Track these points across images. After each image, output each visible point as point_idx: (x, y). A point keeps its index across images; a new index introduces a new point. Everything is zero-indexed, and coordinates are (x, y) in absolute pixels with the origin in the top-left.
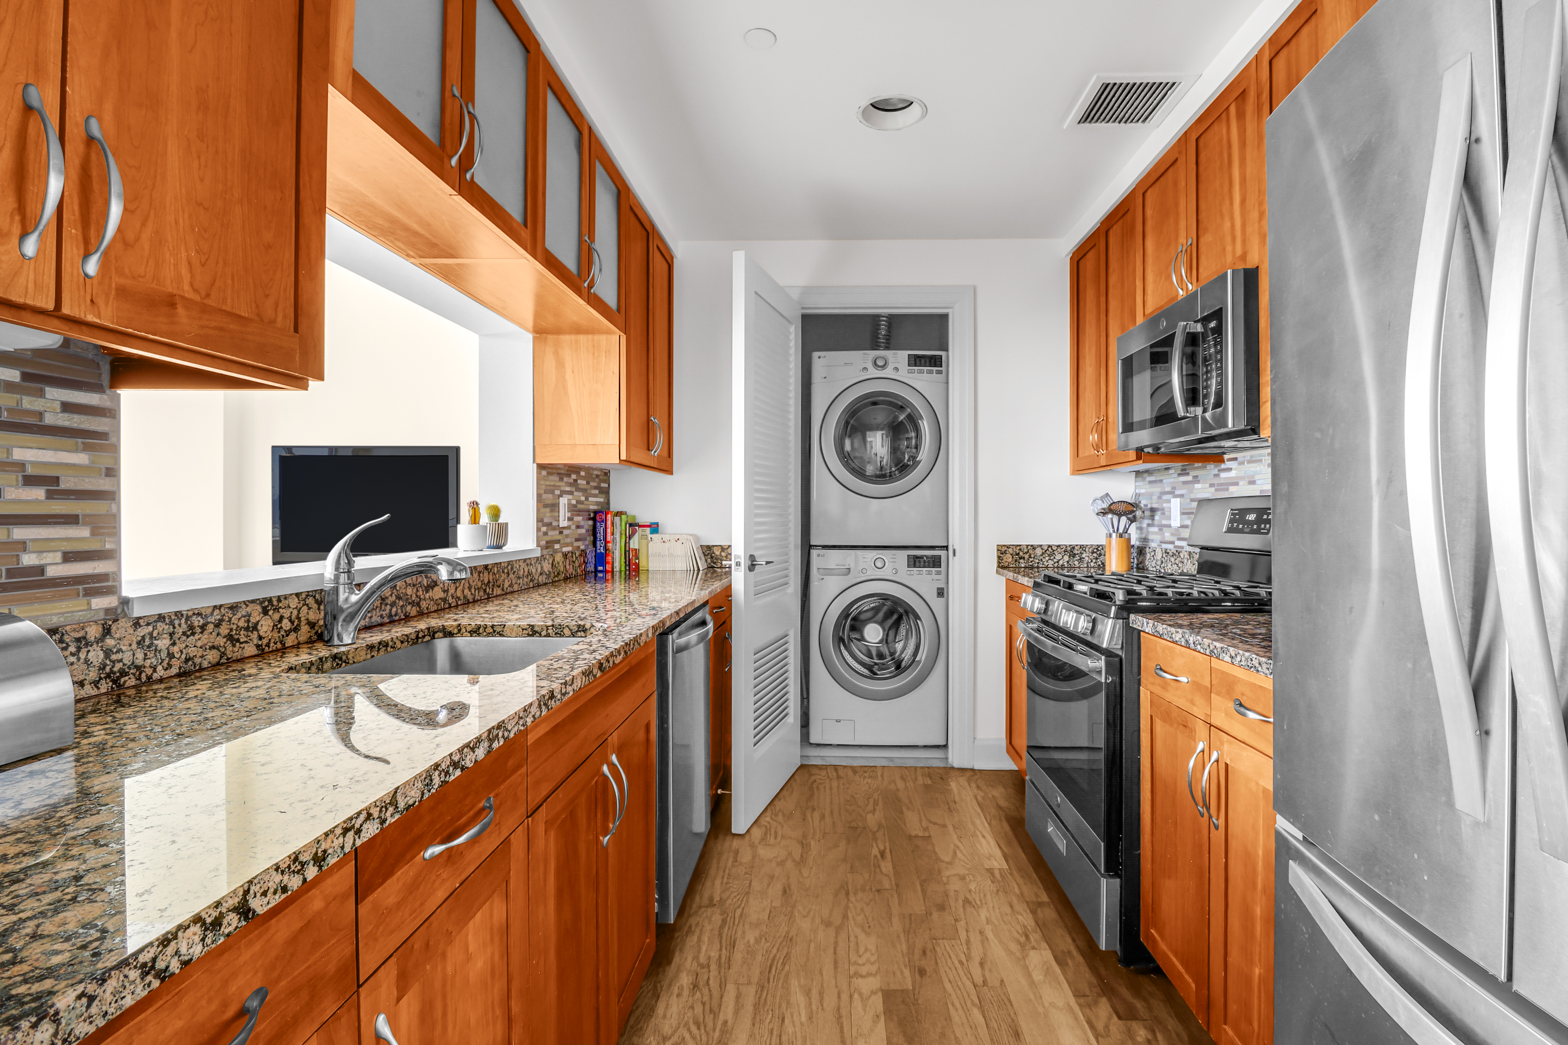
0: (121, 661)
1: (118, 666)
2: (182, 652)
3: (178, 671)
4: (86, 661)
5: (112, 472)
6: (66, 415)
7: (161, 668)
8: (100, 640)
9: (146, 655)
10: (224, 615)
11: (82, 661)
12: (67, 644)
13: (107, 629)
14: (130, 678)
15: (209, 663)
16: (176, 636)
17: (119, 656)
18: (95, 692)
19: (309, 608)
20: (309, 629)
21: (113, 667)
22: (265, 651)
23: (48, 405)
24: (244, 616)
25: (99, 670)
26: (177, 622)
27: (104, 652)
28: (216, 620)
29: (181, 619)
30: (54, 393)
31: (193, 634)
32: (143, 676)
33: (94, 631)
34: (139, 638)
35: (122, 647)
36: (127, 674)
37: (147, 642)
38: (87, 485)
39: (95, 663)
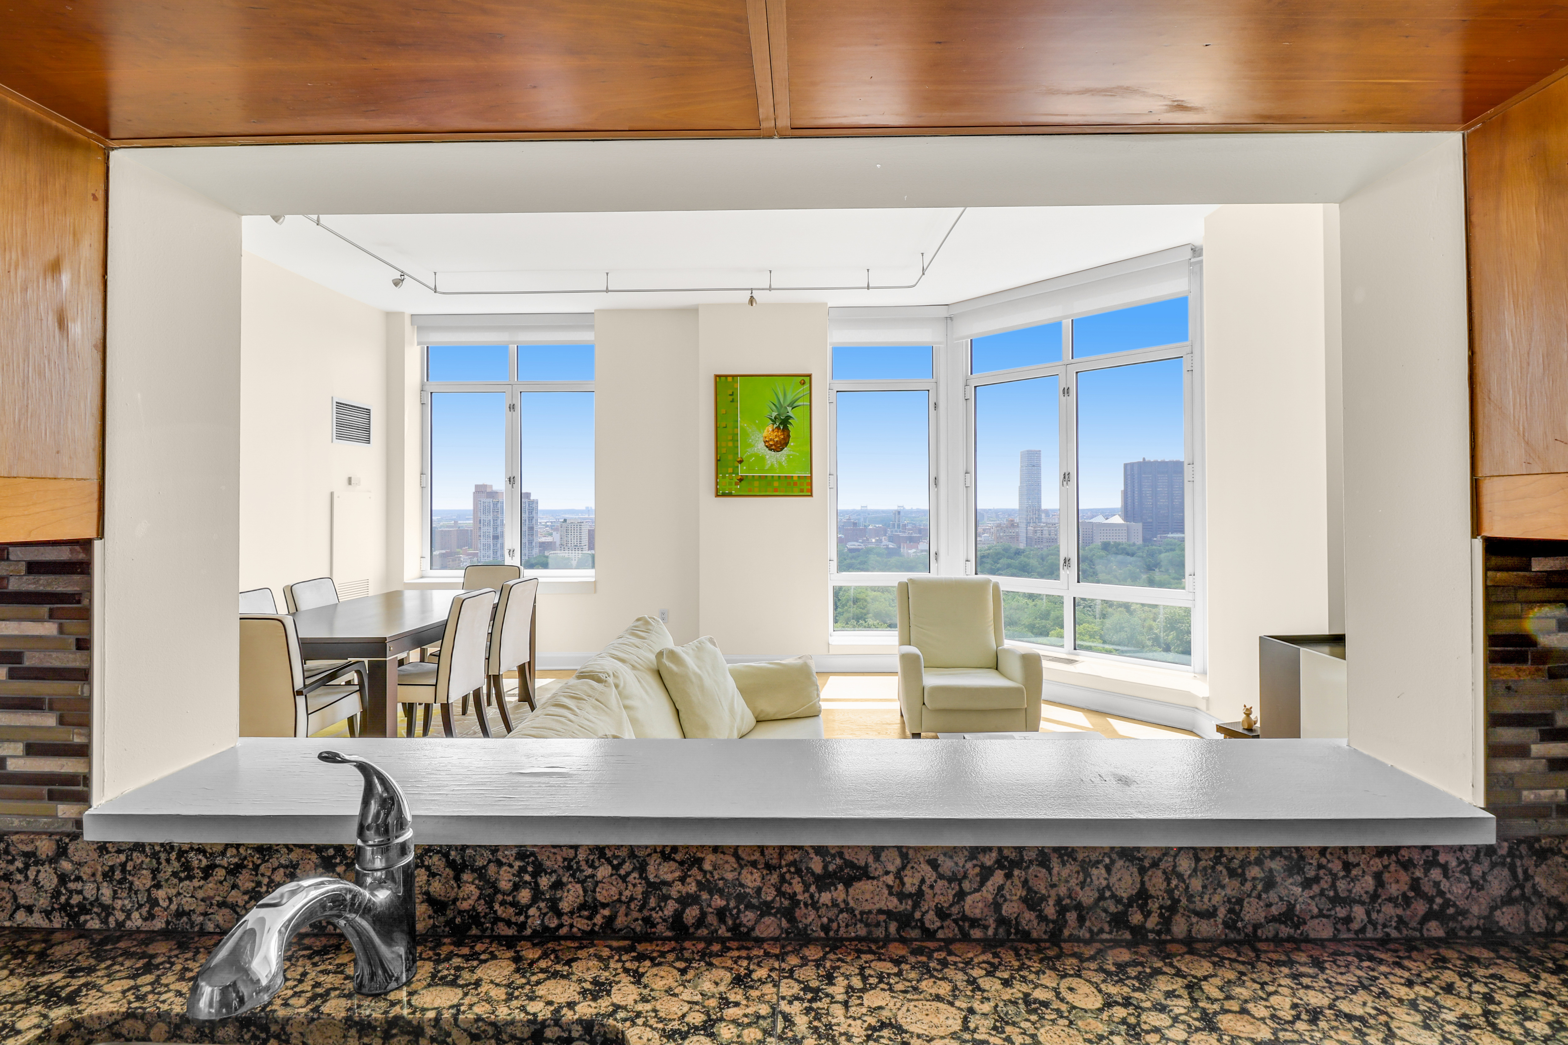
0: (80, 892)
1: (76, 899)
2: (170, 900)
3: (164, 926)
4: (36, 883)
5: (84, 645)
6: (31, 577)
7: (138, 916)
8: (53, 860)
9: (115, 892)
10: (245, 858)
11: (31, 881)
12: (13, 857)
13: (63, 847)
14: (92, 919)
15: (218, 926)
16: (162, 876)
17: (78, 886)
18: (45, 924)
19: (433, 875)
20: (430, 912)
21: (70, 898)
22: (327, 931)
23: (12, 568)
24: (286, 867)
25: (52, 898)
26: (163, 856)
27: (58, 876)
28: (229, 864)
29: (169, 853)
30: (19, 553)
31: (190, 878)
32: (111, 920)
33: (46, 847)
34: (107, 869)
35: (82, 874)
36: (88, 912)
37: (118, 875)
38: (54, 662)
39: (47, 887)
